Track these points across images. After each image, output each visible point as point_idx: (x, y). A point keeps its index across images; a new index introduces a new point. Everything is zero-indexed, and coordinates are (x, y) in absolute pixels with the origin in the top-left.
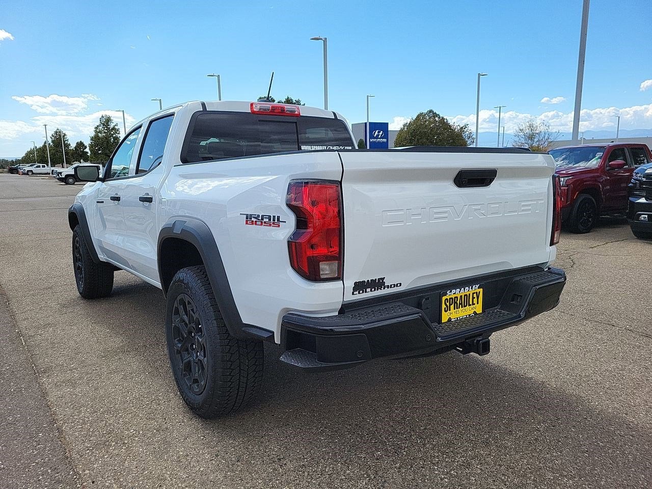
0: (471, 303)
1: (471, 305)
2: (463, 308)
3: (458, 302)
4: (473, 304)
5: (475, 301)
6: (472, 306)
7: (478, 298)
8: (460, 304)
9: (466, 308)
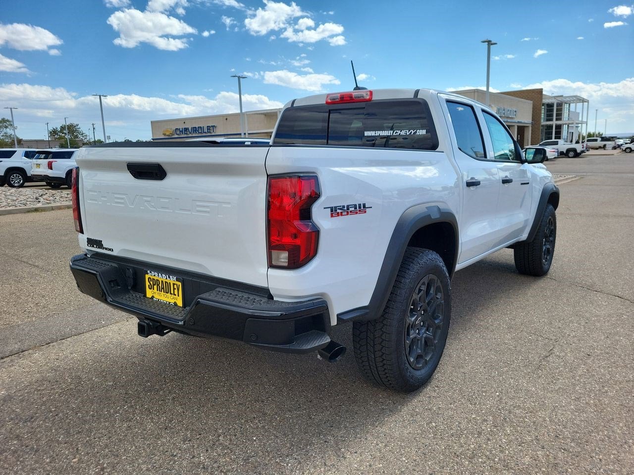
2: (165, 293)
3: (160, 286)
4: (174, 294)
5: (176, 292)
6: (173, 296)
7: (178, 290)
8: (162, 288)
9: (168, 294)
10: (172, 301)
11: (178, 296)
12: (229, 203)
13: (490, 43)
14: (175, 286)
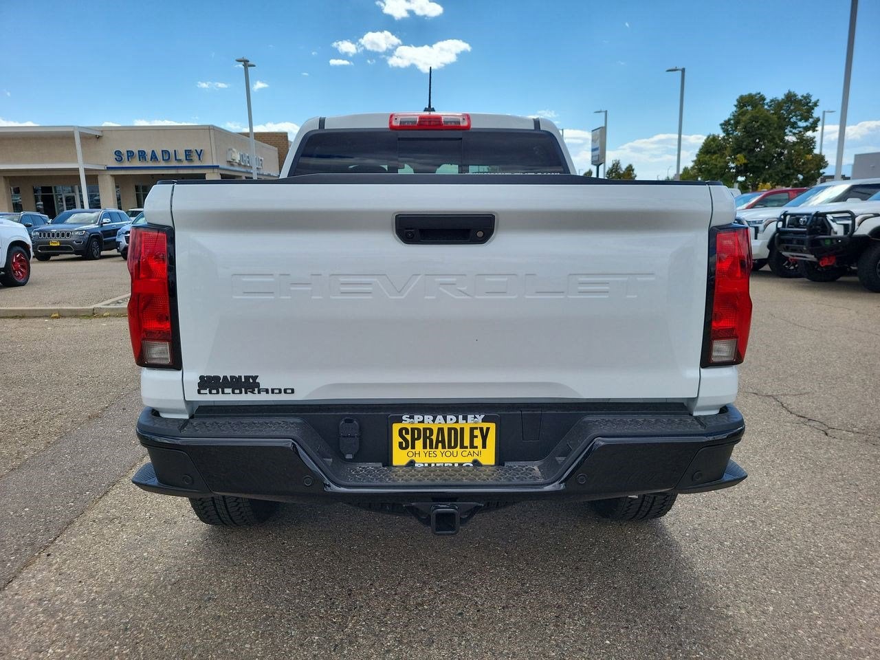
0: (467, 443)
1: (466, 447)
2: (447, 450)
3: (434, 437)
4: (472, 446)
5: (478, 442)
6: (469, 450)
7: (484, 438)
8: (438, 442)
9: (455, 450)
10: (468, 461)
11: (484, 446)
12: (652, 274)
13: (246, 63)
14: (477, 432)
